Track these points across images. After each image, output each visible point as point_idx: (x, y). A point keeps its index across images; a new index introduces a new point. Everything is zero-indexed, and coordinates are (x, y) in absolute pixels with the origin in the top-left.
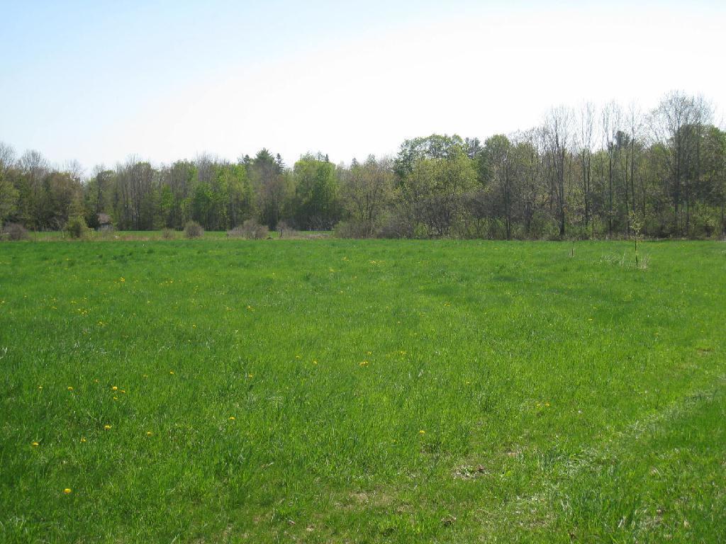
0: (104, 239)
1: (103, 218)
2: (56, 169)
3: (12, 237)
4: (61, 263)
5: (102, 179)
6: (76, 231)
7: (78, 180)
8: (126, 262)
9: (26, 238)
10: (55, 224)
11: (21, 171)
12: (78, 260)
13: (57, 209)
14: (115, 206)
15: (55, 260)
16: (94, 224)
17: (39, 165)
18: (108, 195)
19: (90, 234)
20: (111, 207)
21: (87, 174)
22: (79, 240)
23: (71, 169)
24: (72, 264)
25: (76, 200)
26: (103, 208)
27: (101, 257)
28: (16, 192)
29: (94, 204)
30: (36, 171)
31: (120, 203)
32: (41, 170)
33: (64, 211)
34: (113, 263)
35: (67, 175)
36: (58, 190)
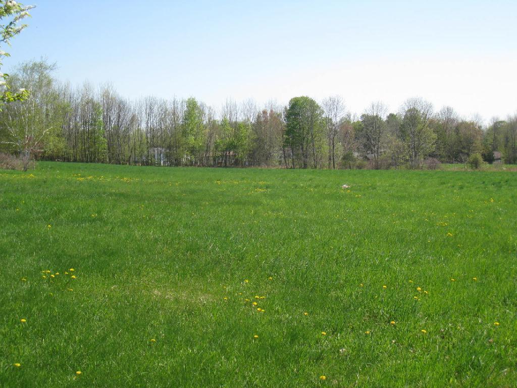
0: (495, 170)
1: (496, 154)
2: (464, 119)
3: (430, 167)
4: (453, 186)
5: (497, 127)
6: (475, 164)
7: (480, 127)
8: (501, 187)
9: (439, 168)
10: (461, 158)
11: (439, 121)
12: (467, 185)
13: (464, 148)
14: (506, 146)
15: (449, 185)
16: (489, 159)
17: (452, 117)
18: (501, 138)
19: (486, 166)
20: (503, 147)
21: (486, 123)
22: (477, 170)
23: (474, 119)
24: (461, 188)
25: (478, 142)
26: (497, 148)
27: (484, 183)
28: (434, 136)
29: (490, 145)
30: (449, 121)
31: (510, 144)
32: (454, 120)
33: (469, 150)
34: (491, 188)
35: (473, 124)
36: (465, 135)
